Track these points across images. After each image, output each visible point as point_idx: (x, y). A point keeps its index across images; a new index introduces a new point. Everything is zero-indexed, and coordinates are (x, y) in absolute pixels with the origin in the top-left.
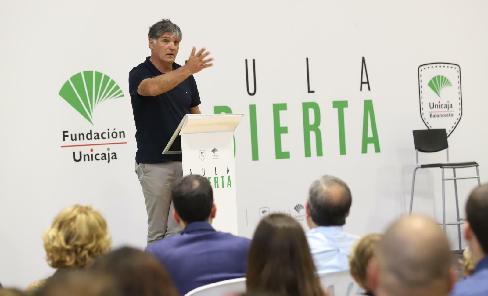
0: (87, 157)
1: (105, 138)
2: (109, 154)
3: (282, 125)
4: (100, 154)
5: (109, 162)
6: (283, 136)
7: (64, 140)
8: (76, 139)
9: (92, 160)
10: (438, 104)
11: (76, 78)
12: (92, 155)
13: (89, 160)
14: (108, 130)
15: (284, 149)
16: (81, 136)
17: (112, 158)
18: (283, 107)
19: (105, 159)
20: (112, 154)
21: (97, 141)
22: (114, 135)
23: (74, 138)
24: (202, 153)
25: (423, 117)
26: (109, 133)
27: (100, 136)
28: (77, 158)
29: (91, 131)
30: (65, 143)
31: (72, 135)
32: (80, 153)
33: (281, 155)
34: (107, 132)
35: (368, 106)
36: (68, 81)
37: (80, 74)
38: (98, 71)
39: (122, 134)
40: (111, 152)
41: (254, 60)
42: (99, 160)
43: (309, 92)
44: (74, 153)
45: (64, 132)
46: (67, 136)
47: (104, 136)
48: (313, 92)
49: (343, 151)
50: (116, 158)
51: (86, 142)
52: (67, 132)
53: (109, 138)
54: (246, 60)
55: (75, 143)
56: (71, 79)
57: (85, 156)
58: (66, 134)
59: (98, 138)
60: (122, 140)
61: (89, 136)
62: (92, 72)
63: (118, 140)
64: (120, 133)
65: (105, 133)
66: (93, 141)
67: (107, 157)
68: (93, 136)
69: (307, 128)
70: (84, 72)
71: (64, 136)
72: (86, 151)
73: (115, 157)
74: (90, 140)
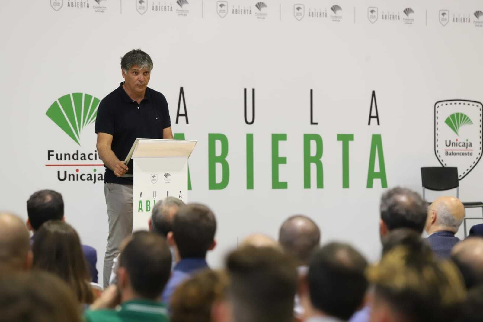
0: (72, 177)
1: (92, 159)
2: (95, 175)
3: (281, 155)
4: (86, 175)
5: (95, 182)
6: (281, 166)
7: (49, 159)
8: (61, 159)
9: (77, 180)
10: (456, 142)
11: (65, 100)
12: (77, 175)
13: (74, 180)
14: (96, 151)
15: (281, 179)
16: (67, 156)
17: (98, 179)
18: (284, 137)
19: (91, 180)
20: (98, 175)
21: (83, 162)
23: (59, 157)
24: (154, 177)
25: (438, 155)
26: (96, 155)
27: (87, 157)
28: (62, 177)
29: (77, 151)
30: (50, 162)
31: (57, 155)
32: (65, 172)
33: (277, 184)
34: (94, 153)
35: (377, 140)
36: (56, 102)
37: (69, 95)
38: (88, 93)
40: (97, 173)
41: (253, 90)
42: (85, 180)
43: (312, 123)
44: (59, 172)
45: (49, 152)
46: (53, 155)
47: (91, 157)
48: (316, 124)
49: (346, 184)
51: (72, 162)
52: (53, 151)
53: (96, 159)
54: (245, 90)
55: (60, 162)
56: (59, 100)
57: (70, 175)
58: (51, 153)
59: (85, 159)
61: (75, 157)
62: (81, 94)
65: (92, 154)
66: (79, 162)
67: (93, 178)
68: (80, 156)
69: (308, 160)
70: (73, 94)
71: (49, 155)
72: (71, 170)
73: (101, 178)
74: (76, 160)
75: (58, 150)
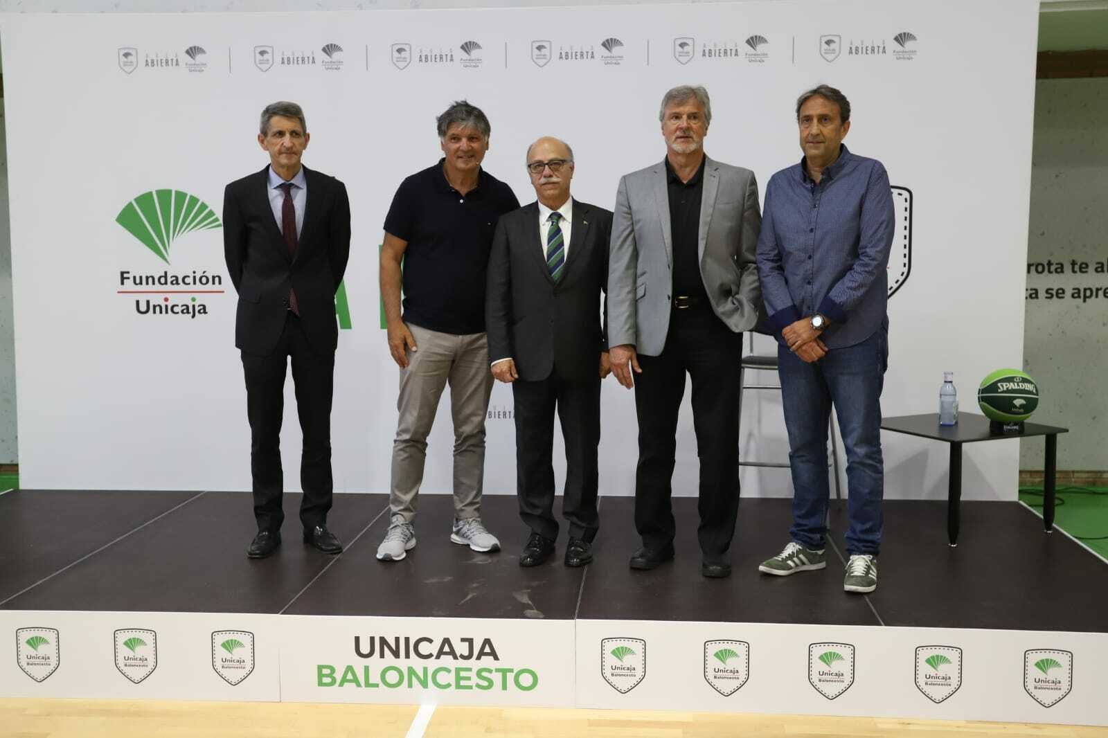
0: (158, 309)
1: (189, 284)
2: (194, 306)
4: (180, 305)
5: (193, 316)
7: (122, 283)
8: (141, 283)
9: (167, 312)
11: (145, 200)
12: (166, 306)
13: (161, 312)
14: (194, 272)
16: (150, 280)
17: (199, 312)
19: (188, 312)
20: (199, 306)
21: (175, 288)
22: (204, 280)
23: (138, 281)
26: (194, 277)
27: (180, 281)
28: (143, 308)
29: (166, 273)
30: (123, 288)
31: (135, 278)
32: (148, 302)
34: (192, 275)
36: (131, 203)
37: (151, 193)
38: (180, 189)
39: (217, 279)
40: (197, 304)
42: (178, 313)
44: (138, 302)
45: (122, 273)
46: (128, 278)
47: (187, 280)
50: (205, 312)
51: (157, 287)
52: (128, 273)
53: (195, 283)
55: (139, 288)
56: (136, 200)
57: (155, 307)
58: (125, 275)
59: (177, 283)
60: (217, 287)
61: (163, 280)
62: (170, 191)
63: (210, 287)
64: (214, 277)
65: (189, 277)
66: (169, 287)
67: (191, 310)
68: (169, 280)
70: (158, 192)
71: (123, 279)
72: (157, 300)
73: (204, 310)
74: (164, 286)
75: (135, 271)
